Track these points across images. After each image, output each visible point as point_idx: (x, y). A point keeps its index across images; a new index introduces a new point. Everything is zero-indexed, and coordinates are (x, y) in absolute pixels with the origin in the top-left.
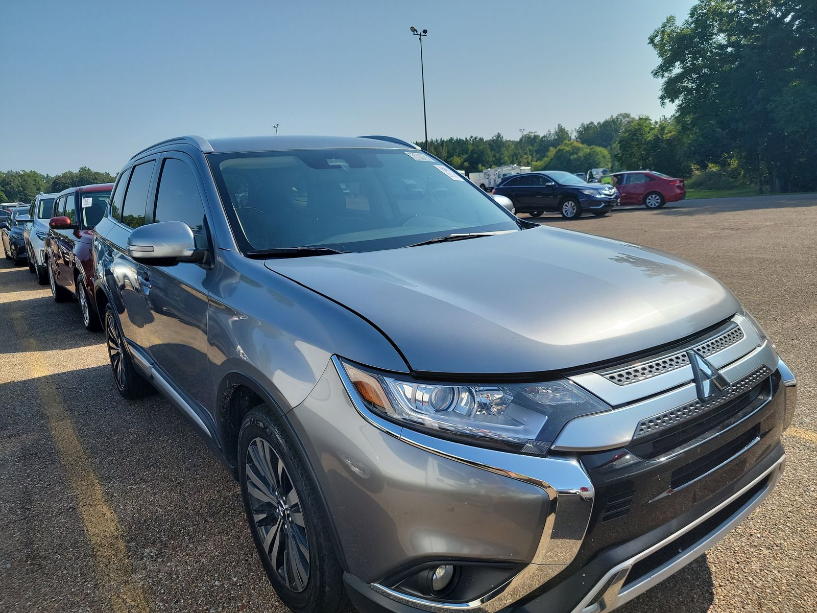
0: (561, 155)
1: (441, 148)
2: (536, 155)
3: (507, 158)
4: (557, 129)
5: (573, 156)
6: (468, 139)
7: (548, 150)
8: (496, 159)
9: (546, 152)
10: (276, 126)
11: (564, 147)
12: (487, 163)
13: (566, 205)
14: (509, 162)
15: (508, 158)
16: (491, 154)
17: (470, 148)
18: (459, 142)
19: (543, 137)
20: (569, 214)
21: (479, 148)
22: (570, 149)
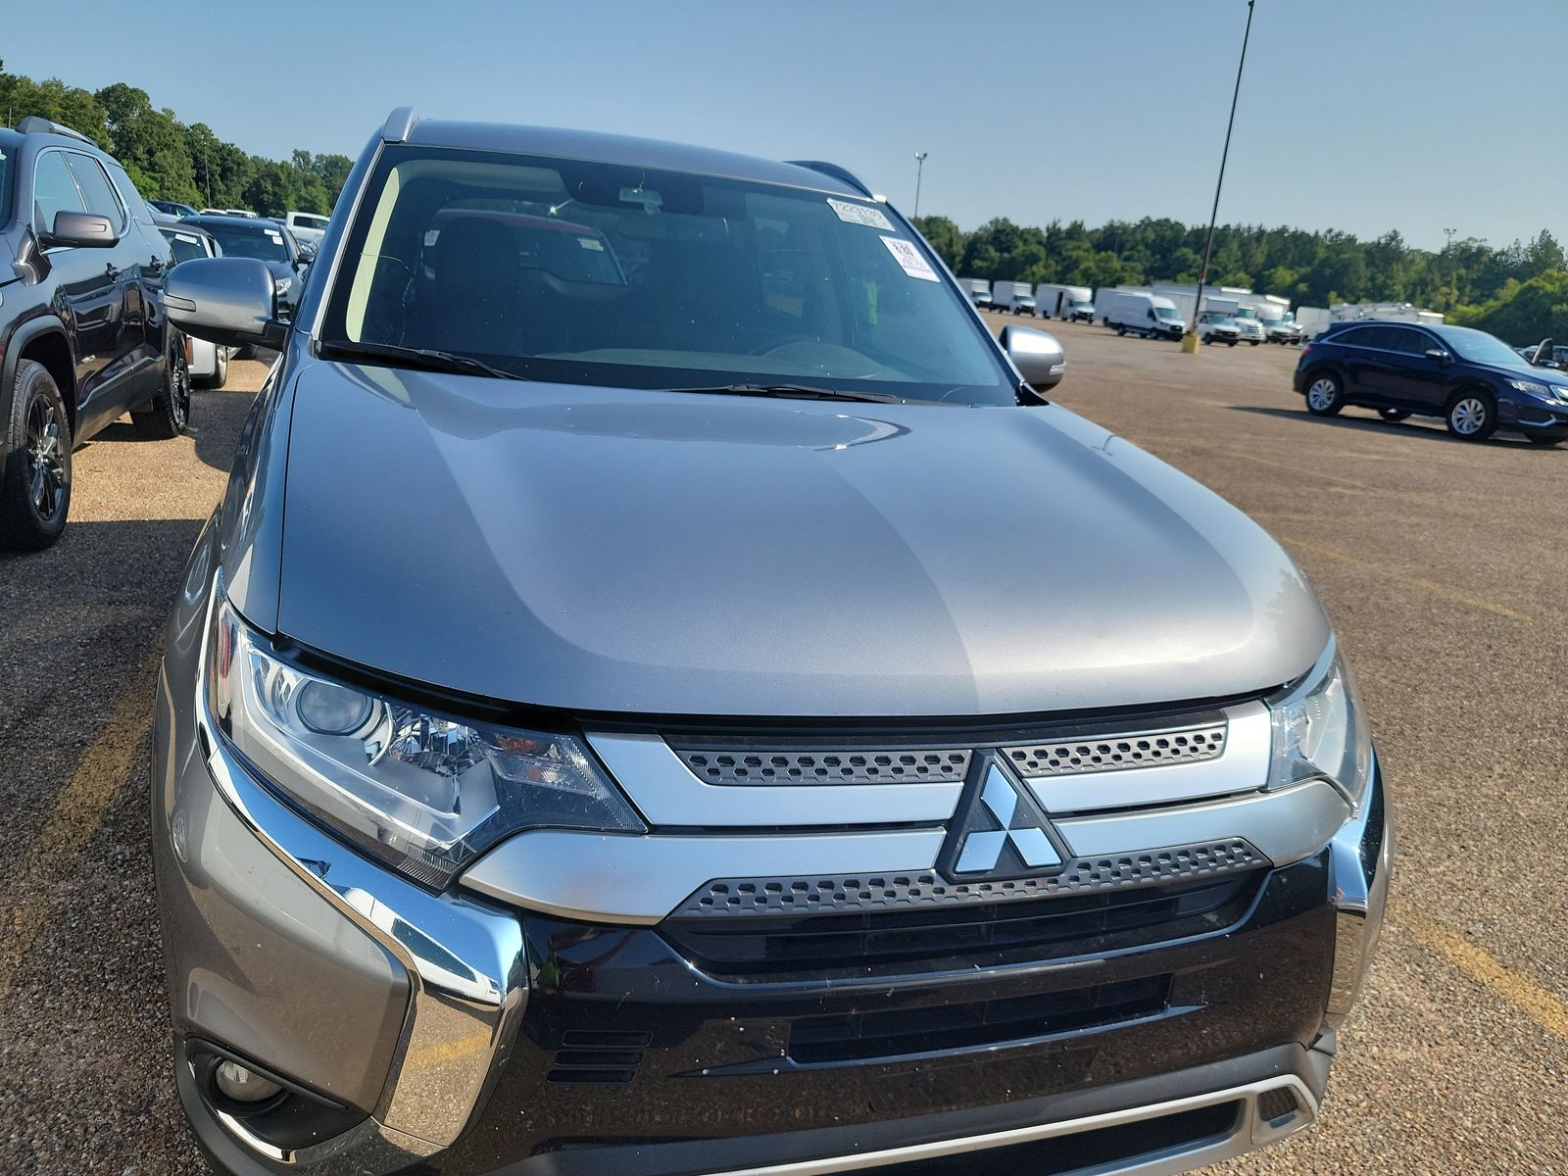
0: (1532, 299)
1: (1255, 245)
2: (1471, 291)
3: (1400, 287)
4: (1536, 240)
5: (1559, 307)
6: (1321, 234)
7: (1502, 284)
8: (1375, 286)
9: (1498, 286)
10: (922, 156)
11: (1542, 283)
12: (1350, 291)
13: (1463, 407)
14: (1402, 297)
15: (1404, 287)
16: (1365, 272)
17: (1321, 253)
18: (1299, 238)
19: (1498, 254)
20: (1464, 427)
21: (1343, 256)
22: (1556, 290)
